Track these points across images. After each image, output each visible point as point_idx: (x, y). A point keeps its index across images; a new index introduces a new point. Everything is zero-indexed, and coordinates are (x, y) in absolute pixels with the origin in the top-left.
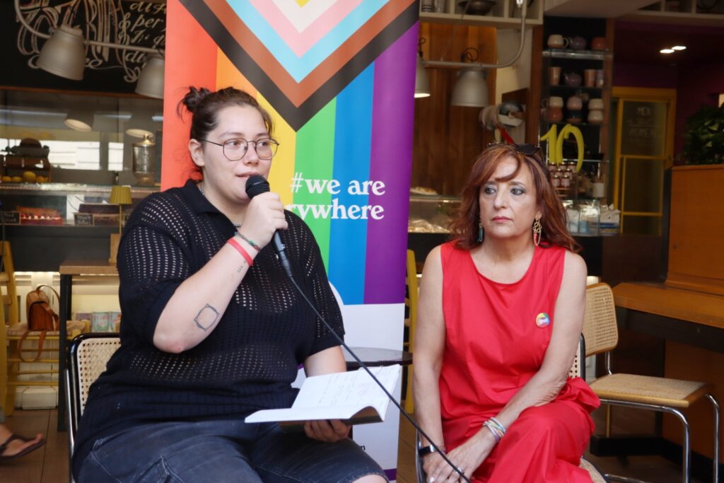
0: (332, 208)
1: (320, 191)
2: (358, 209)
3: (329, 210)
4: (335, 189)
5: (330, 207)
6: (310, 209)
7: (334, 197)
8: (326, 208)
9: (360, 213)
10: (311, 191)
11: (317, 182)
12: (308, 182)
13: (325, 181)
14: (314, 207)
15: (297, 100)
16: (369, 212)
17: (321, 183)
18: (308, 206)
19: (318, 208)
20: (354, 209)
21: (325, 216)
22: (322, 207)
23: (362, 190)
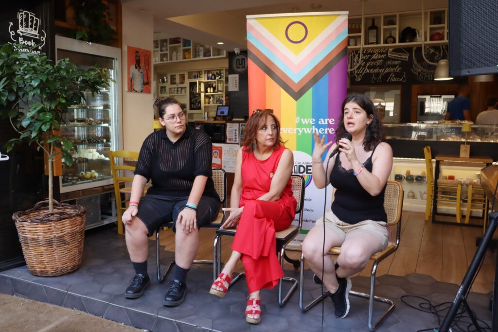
0: (312, 130)
1: (307, 123)
2: (323, 130)
3: (311, 130)
4: (313, 122)
5: (311, 129)
6: (303, 130)
7: (313, 125)
8: (310, 130)
9: (324, 131)
10: (304, 123)
11: (306, 120)
12: (302, 120)
13: (309, 119)
14: (305, 129)
15: (296, 90)
16: (328, 131)
17: (307, 120)
18: (303, 129)
19: (306, 130)
20: (321, 130)
21: (309, 132)
22: (308, 129)
23: (325, 122)
